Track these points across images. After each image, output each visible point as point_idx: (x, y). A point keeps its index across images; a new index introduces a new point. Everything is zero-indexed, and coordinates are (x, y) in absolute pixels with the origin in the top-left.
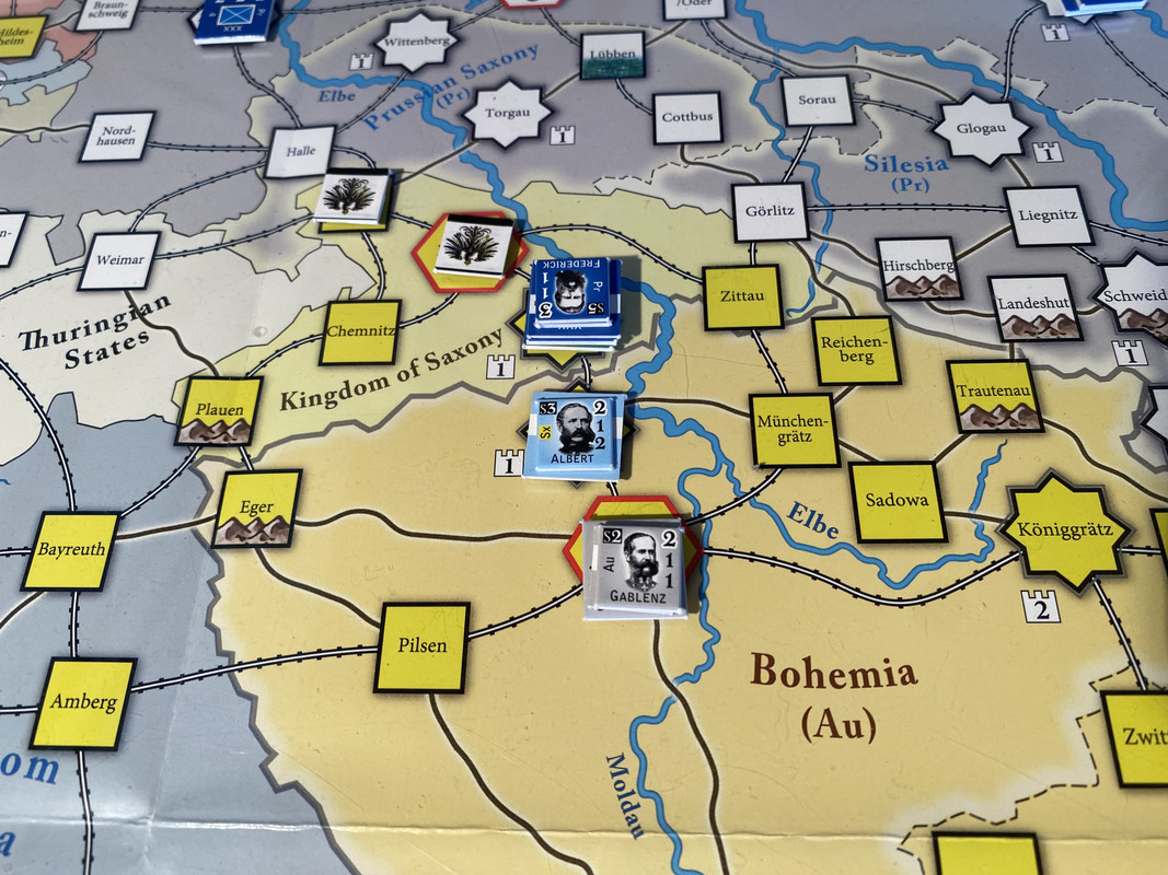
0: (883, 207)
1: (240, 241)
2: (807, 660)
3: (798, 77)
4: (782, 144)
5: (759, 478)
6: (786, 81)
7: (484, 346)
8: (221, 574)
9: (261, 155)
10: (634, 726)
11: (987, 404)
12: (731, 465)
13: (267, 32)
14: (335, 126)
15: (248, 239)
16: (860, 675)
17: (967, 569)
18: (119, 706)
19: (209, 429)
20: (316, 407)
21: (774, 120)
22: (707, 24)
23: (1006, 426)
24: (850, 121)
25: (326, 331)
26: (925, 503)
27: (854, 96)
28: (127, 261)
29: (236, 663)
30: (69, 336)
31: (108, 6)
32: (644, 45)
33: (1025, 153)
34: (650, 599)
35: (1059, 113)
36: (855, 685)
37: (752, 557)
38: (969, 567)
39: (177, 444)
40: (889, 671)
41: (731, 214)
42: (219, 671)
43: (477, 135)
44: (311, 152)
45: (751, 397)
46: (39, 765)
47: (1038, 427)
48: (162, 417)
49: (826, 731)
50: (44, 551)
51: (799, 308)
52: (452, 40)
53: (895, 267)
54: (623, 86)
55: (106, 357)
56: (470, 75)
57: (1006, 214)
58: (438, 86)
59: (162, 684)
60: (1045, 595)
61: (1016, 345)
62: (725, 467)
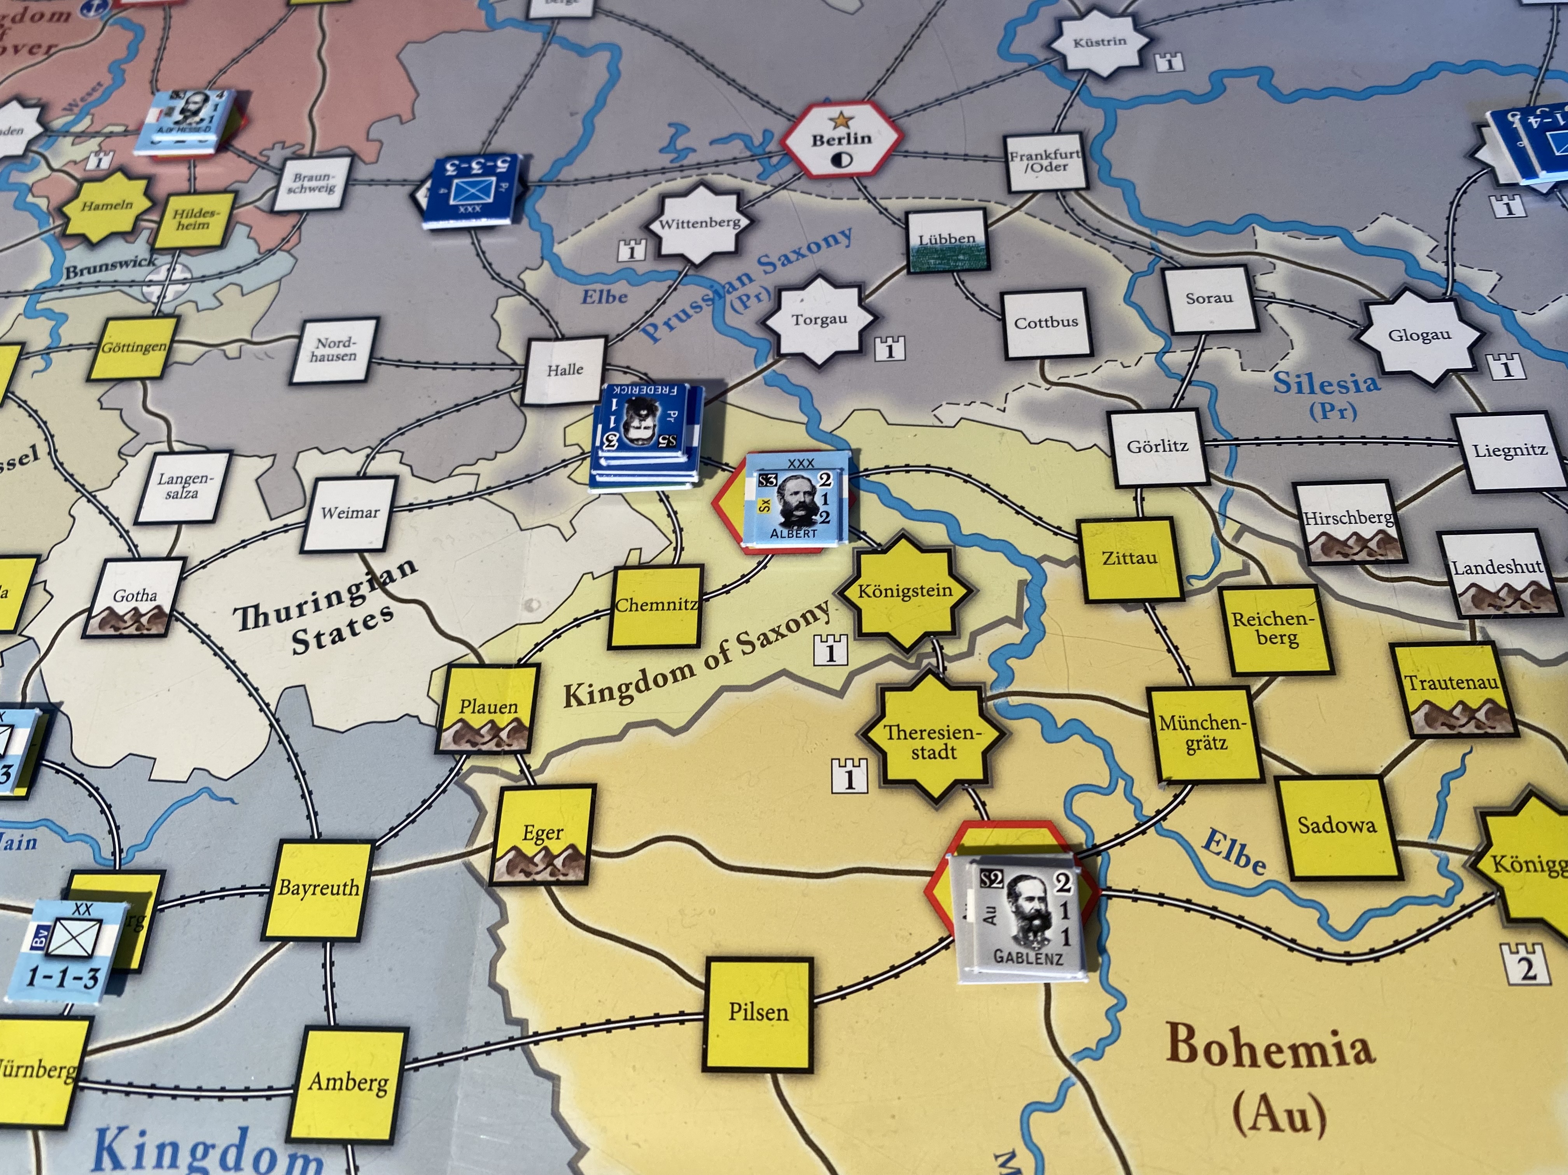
0: (1300, 441)
1: (499, 488)
2: (1236, 1031)
3: (1183, 268)
4: (1167, 358)
5: (1164, 797)
6: (1167, 273)
7: (808, 623)
8: (504, 919)
9: (516, 373)
10: (1026, 1114)
11: (1445, 700)
12: (1130, 781)
13: (511, 214)
14: (606, 337)
15: (509, 485)
16: (1302, 1051)
17: (1431, 915)
18: (392, 1088)
19: (477, 732)
20: (608, 703)
21: (1157, 326)
22: (1064, 197)
23: (1471, 728)
24: (1253, 326)
25: (614, 606)
26: (1372, 829)
27: (1256, 293)
28: (357, 514)
29: (531, 1033)
30: (294, 612)
31: (311, 179)
32: (986, 226)
33: (1477, 368)
34: (1043, 960)
35: (1518, 314)
36: (1297, 1064)
37: (1161, 900)
38: (1433, 913)
39: (438, 751)
40: (1338, 1046)
41: (1107, 450)
42: (510, 1044)
43: (784, 350)
44: (579, 371)
45: (1149, 690)
46: (300, 1163)
47: (1511, 730)
48: (417, 717)
49: (1265, 1123)
50: (285, 890)
51: (1203, 573)
52: (744, 222)
53: (1319, 521)
54: (963, 282)
55: (342, 639)
56: (769, 268)
57: (1456, 449)
58: (730, 284)
59: (440, 1060)
60: (1530, 949)
61: (1478, 622)
62: (1121, 783)
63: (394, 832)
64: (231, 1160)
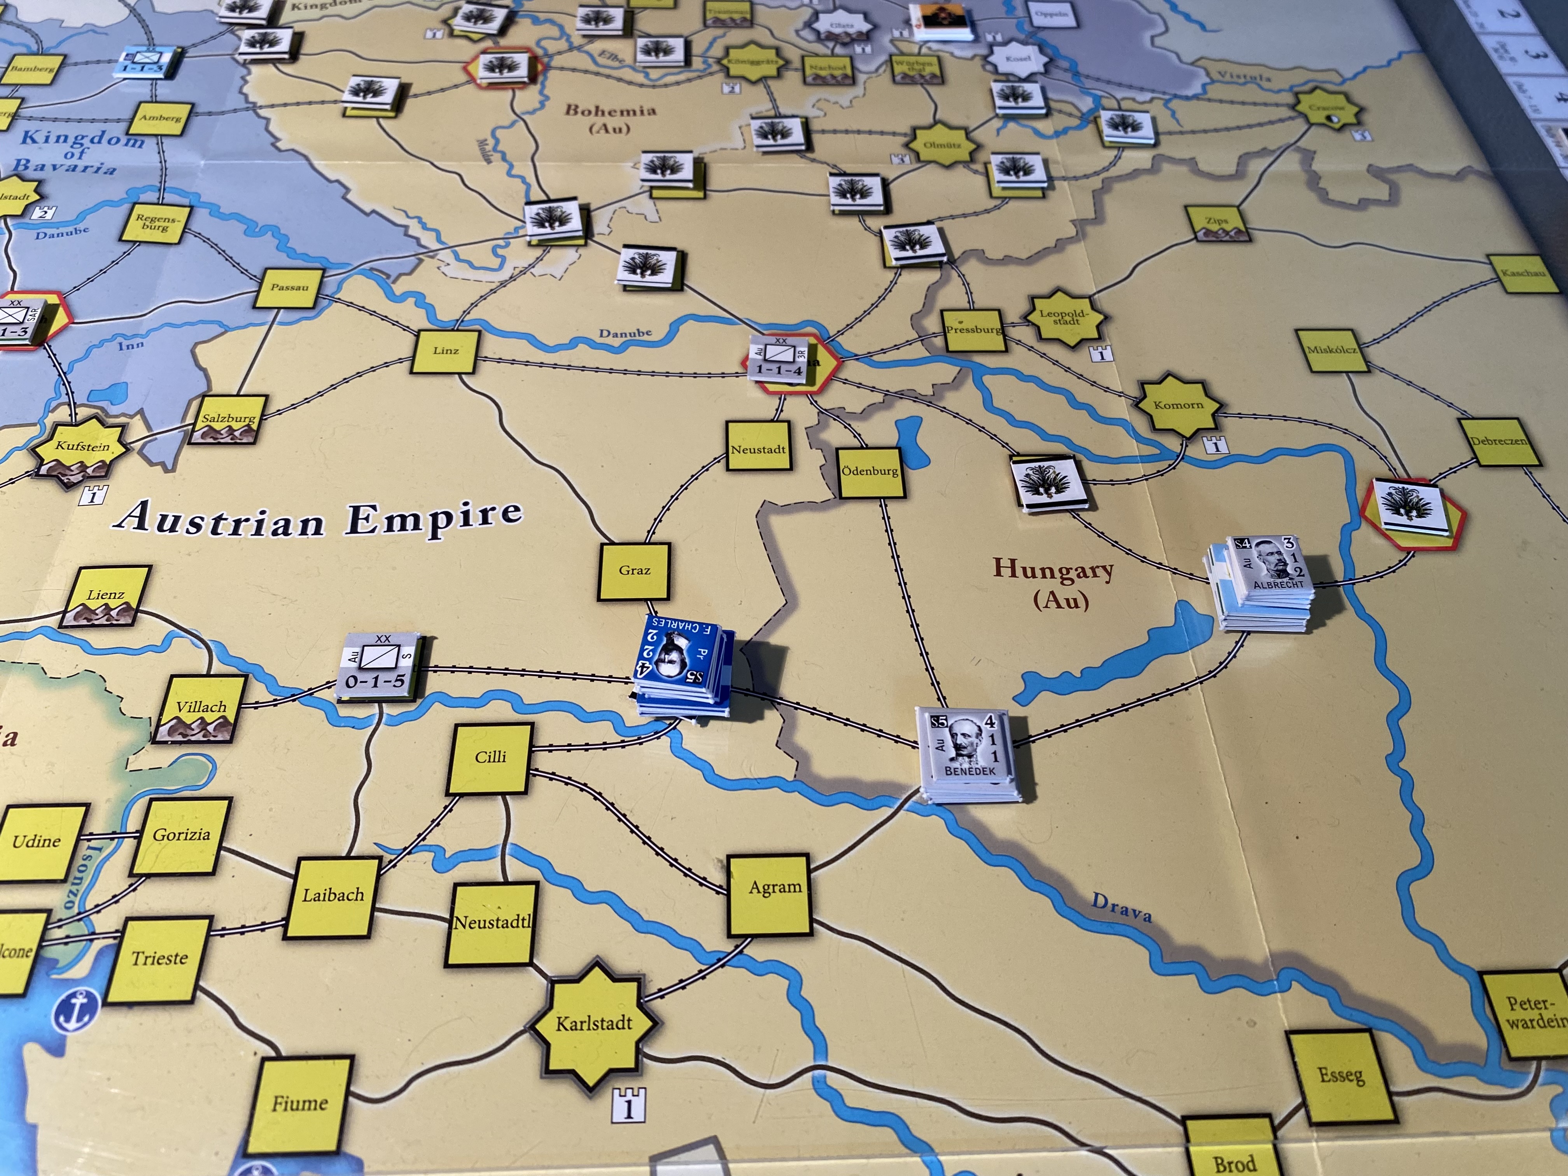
2: (598, 106)
5: (583, 41)
8: (249, 73)
10: (494, 129)
11: (723, 16)
12: (569, 37)
17: (694, 75)
18: (183, 120)
23: (732, 25)
29: (257, 106)
36: (622, 116)
37: (574, 71)
38: (696, 74)
40: (642, 112)
42: (247, 109)
46: (132, 142)
47: (750, 25)
48: (211, 11)
49: (603, 131)
59: (210, 114)
60: (735, 85)
62: (565, 38)
63: (194, 45)
64: (96, 140)
